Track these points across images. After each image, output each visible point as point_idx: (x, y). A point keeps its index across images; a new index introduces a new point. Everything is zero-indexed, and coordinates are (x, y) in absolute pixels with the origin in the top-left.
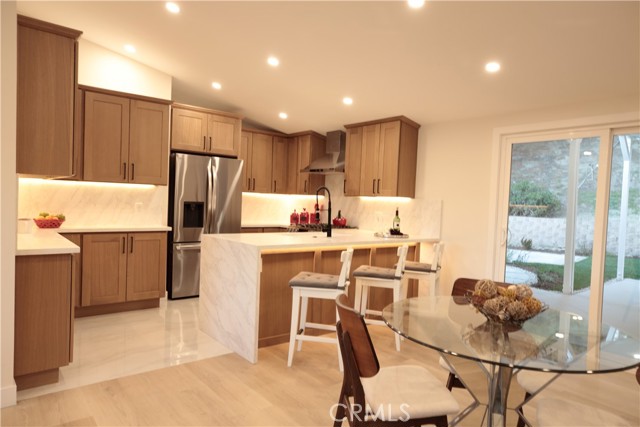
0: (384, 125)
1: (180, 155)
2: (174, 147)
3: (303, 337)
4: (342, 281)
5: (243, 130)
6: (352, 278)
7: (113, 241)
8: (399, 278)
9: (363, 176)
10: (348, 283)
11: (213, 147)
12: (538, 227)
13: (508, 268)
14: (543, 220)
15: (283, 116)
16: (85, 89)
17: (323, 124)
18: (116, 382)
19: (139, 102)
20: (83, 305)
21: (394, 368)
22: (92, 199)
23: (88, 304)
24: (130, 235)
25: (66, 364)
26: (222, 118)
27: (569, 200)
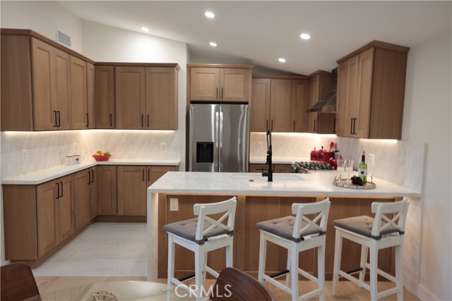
2: (192, 99)
11: (225, 96)
15: (282, 60)
19: (153, 68)
20: (119, 214)
22: (131, 141)
23: (122, 214)
24: (148, 168)
26: (233, 70)
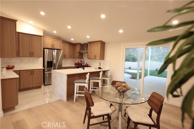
0: (97, 43)
1: (46, 49)
2: (44, 47)
3: (78, 95)
4: (87, 81)
5: (62, 43)
6: (89, 80)
7: (28, 72)
8: (100, 80)
9: (92, 55)
10: (88, 81)
11: (54, 47)
12: (132, 64)
13: (125, 74)
14: (133, 62)
15: (72, 39)
16: (19, 33)
17: (82, 41)
18: (30, 109)
19: (34, 36)
20: (21, 88)
21: (98, 103)
23: (22, 88)
24: (33, 70)
25: (16, 105)
26: (57, 40)
27: (139, 58)
